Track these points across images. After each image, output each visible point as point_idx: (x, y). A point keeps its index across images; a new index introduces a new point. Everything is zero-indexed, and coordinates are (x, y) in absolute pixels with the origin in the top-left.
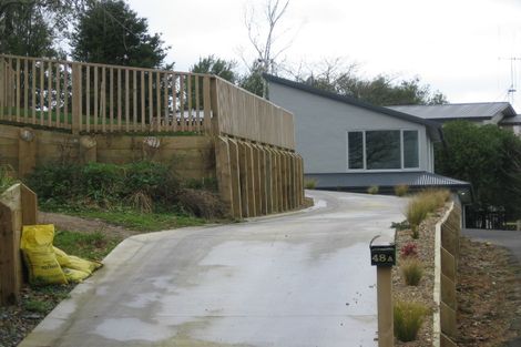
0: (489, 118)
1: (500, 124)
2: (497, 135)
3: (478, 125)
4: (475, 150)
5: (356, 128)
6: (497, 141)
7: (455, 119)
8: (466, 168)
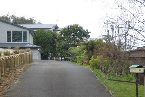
0: (51, 28)
1: (54, 30)
2: (52, 33)
3: (47, 30)
4: (45, 37)
5: (9, 30)
6: (51, 35)
7: (40, 28)
8: (43, 42)
